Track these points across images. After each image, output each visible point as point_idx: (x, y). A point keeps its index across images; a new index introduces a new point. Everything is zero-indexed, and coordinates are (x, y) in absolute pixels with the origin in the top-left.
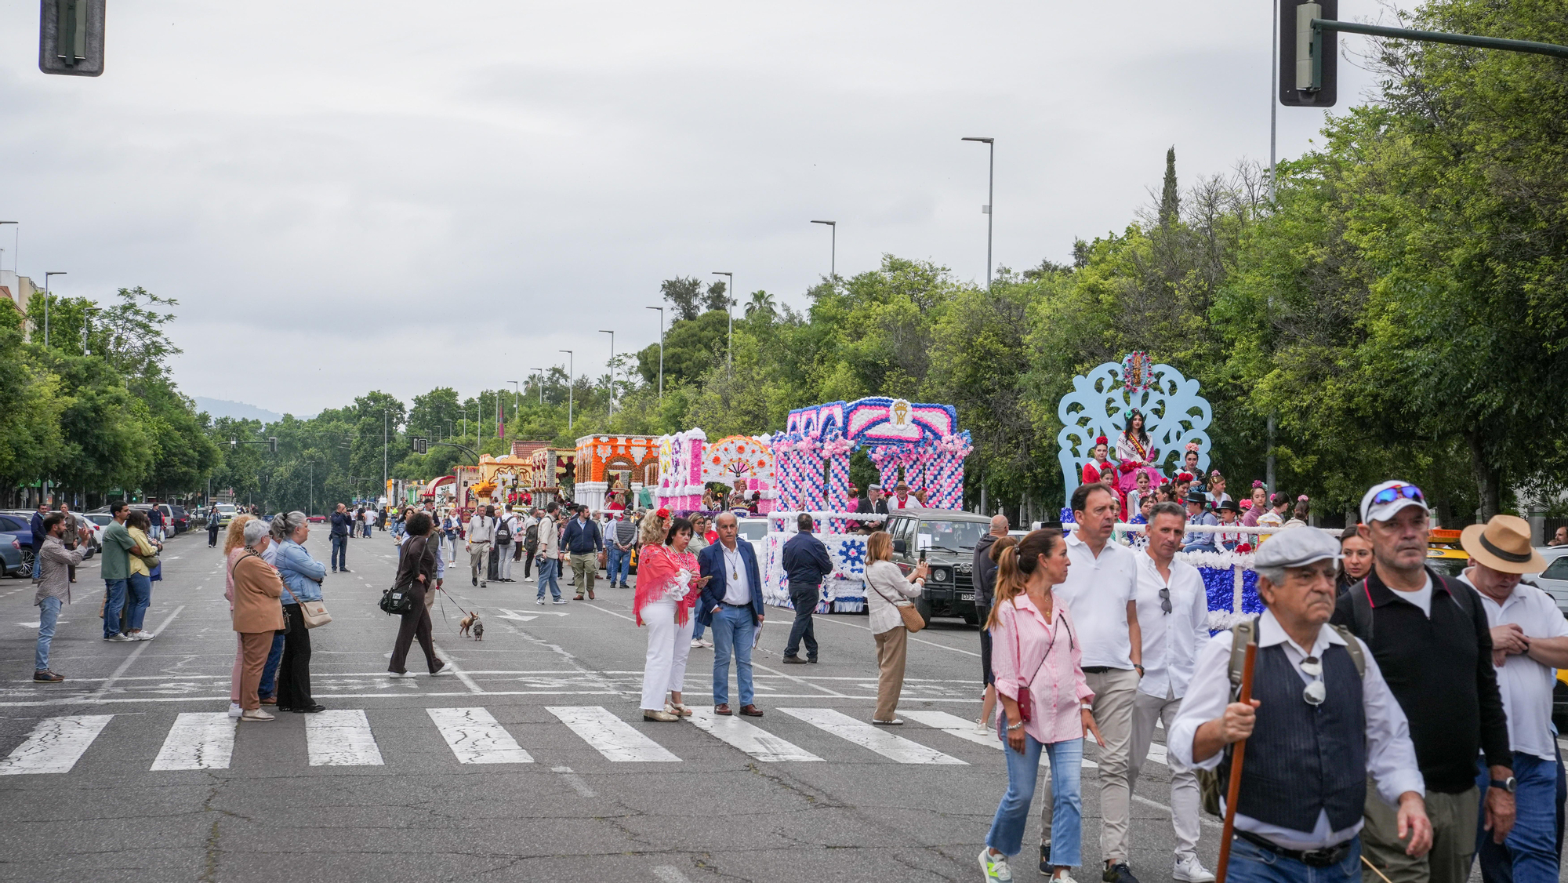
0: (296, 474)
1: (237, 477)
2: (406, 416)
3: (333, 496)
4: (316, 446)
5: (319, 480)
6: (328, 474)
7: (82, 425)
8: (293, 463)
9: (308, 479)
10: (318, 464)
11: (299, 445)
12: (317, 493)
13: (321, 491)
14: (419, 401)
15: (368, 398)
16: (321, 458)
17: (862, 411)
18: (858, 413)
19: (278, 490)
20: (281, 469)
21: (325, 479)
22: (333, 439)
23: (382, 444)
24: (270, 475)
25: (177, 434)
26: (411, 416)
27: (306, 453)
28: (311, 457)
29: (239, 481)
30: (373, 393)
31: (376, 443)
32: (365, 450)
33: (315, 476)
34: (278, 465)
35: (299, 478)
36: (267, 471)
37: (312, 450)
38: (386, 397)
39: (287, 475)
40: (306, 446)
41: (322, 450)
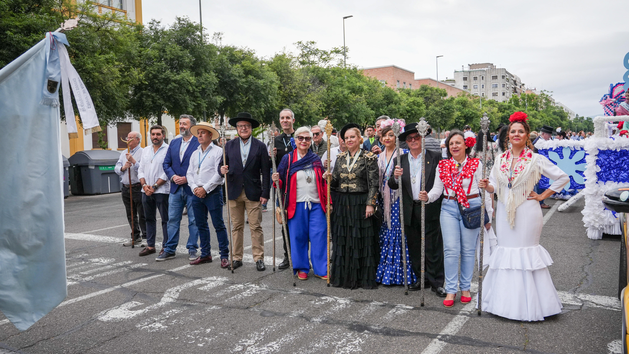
7: (506, 119)
17: (619, 86)
18: (617, 88)
25: (554, 120)
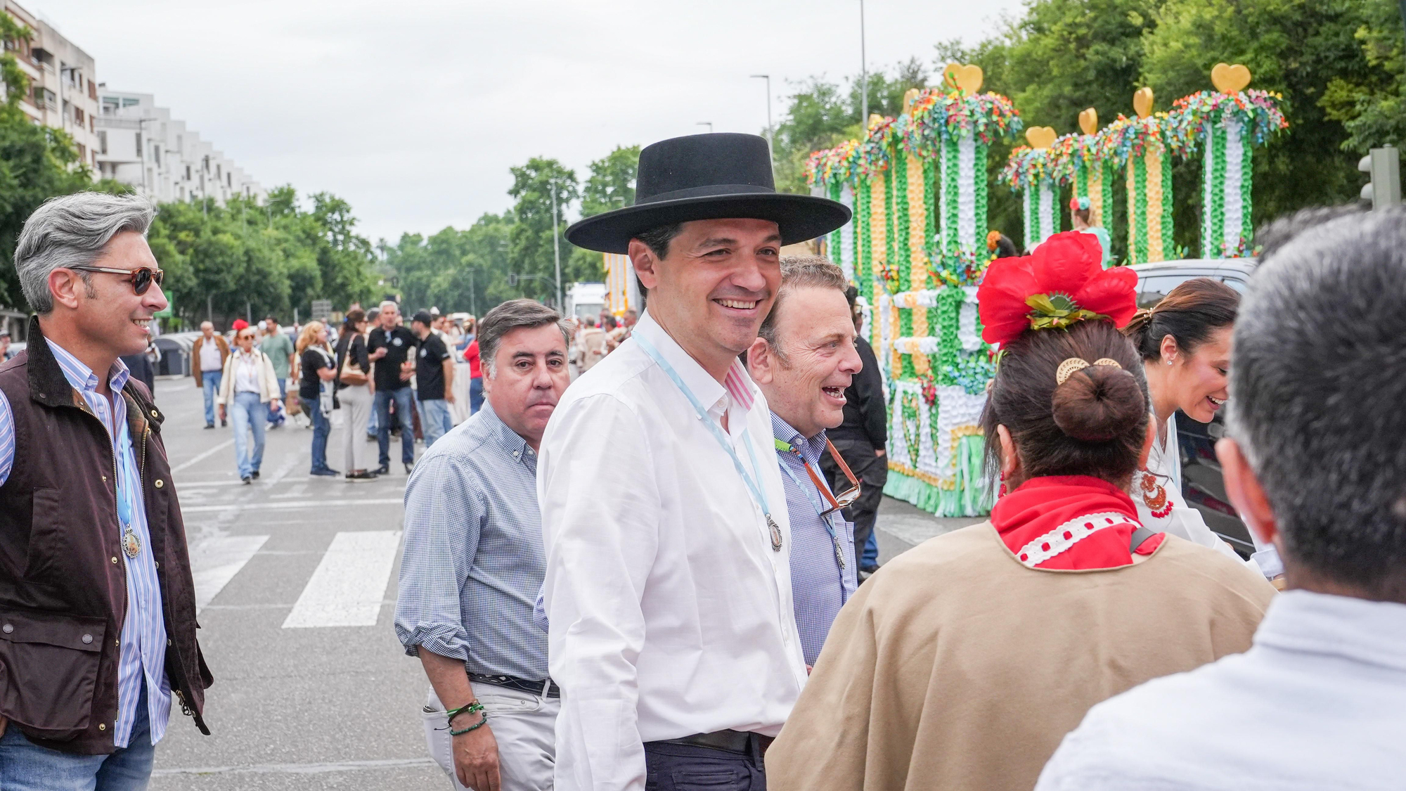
0: (455, 284)
2: (580, 189)
4: (475, 252)
5: (479, 289)
6: (489, 282)
8: (451, 271)
9: (468, 289)
10: (478, 271)
11: (457, 253)
12: (479, 303)
14: (597, 168)
15: (528, 167)
16: (481, 265)
21: (486, 288)
22: (492, 242)
23: (550, 227)
24: (428, 286)
26: (587, 190)
27: (464, 260)
28: (470, 265)
30: (533, 161)
31: (539, 227)
32: (527, 238)
34: (435, 274)
37: (471, 257)
38: (550, 164)
39: (445, 285)
40: (464, 253)
41: (482, 256)
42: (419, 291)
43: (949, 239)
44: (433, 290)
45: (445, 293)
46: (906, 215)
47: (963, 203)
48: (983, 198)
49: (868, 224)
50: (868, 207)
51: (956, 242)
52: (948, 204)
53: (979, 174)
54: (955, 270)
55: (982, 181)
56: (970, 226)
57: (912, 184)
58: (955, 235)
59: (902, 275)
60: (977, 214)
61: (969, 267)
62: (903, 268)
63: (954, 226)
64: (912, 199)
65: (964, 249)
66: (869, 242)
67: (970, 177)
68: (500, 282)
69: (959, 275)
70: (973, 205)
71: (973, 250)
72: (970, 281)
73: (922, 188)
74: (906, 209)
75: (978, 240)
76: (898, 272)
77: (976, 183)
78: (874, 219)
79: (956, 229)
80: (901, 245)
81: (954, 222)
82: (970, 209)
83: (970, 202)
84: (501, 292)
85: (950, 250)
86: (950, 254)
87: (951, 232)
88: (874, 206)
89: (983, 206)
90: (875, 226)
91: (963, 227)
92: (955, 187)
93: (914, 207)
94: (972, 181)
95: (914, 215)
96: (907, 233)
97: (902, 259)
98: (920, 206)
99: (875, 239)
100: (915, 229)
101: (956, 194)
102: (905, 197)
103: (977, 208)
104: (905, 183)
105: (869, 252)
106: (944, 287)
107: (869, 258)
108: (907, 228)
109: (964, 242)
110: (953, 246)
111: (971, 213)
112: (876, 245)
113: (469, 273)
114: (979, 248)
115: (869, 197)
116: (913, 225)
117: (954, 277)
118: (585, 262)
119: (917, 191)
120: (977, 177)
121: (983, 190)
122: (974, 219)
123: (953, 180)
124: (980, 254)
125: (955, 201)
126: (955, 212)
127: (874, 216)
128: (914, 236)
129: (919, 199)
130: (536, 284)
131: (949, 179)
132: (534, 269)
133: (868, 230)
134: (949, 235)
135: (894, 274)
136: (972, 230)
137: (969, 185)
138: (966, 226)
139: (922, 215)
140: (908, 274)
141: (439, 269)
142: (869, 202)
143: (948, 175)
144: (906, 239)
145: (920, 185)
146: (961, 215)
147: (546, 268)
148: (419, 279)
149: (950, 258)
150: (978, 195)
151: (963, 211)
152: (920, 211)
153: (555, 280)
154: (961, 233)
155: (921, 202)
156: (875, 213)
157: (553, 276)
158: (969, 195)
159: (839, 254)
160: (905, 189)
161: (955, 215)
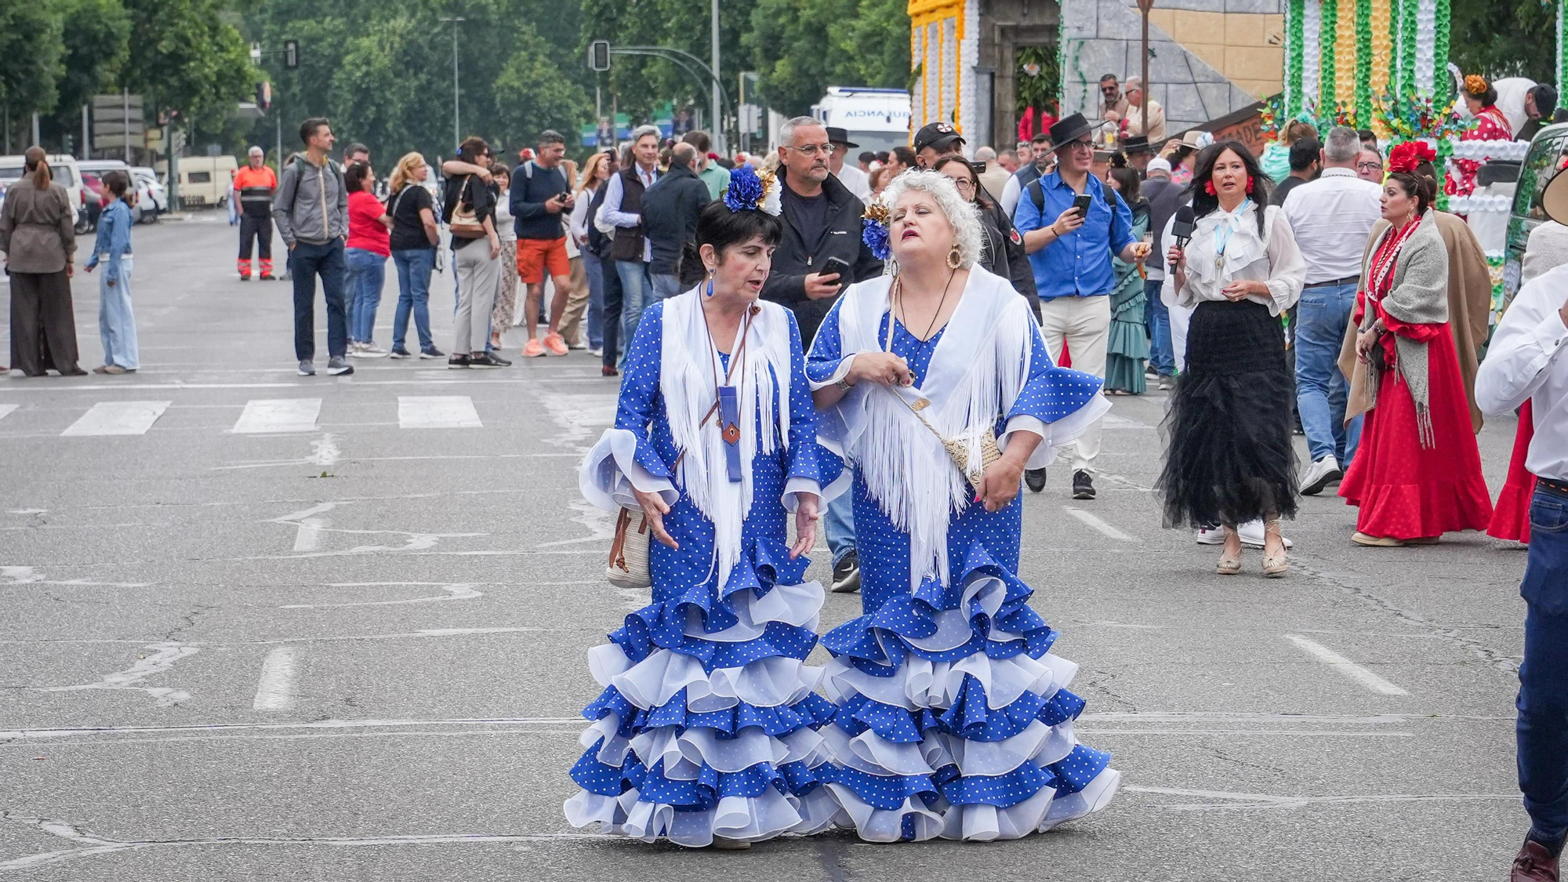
0: (410, 59)
1: (165, 46)
3: (522, 122)
6: (503, 56)
8: (400, 23)
9: (445, 72)
12: (474, 113)
13: (487, 108)
19: (359, 107)
20: (365, 42)
21: (495, 72)
24: (336, 62)
29: (176, 60)
33: (468, 65)
34: (357, 32)
35: (418, 69)
36: (325, 48)
39: (383, 61)
42: (311, 73)
43: (1404, 82)
44: (351, 69)
45: (384, 83)
46: (1367, 47)
47: (1421, 42)
48: (1445, 35)
49: (1331, 50)
50: (1332, 29)
51: (1411, 86)
52: (1404, 42)
53: (1442, 8)
54: (1408, 119)
55: (1445, 16)
56: (1428, 67)
57: (1377, 9)
58: (1410, 78)
59: (1360, 119)
60: (1437, 55)
61: (1424, 115)
62: (1361, 111)
63: (1409, 67)
64: (1376, 27)
65: (1420, 94)
66: (1332, 73)
67: (1430, 11)
68: (532, 58)
69: (1412, 124)
70: (1432, 44)
71: (1431, 95)
72: (1425, 131)
73: (1388, 15)
74: (1368, 40)
75: (1437, 84)
76: (1355, 116)
77: (1437, 18)
78: (1340, 45)
79: (1412, 71)
80: (1361, 83)
81: (1411, 63)
82: (1429, 48)
83: (1430, 40)
84: (537, 84)
85: (1404, 95)
86: (1404, 100)
87: (1406, 74)
88: (1340, 27)
89: (1445, 45)
90: (1340, 53)
91: (1420, 69)
92: (1413, 22)
93: (1377, 37)
94: (1433, 16)
95: (1377, 47)
96: (1368, 69)
97: (1360, 100)
98: (1385, 37)
99: (1340, 70)
100: (1377, 64)
101: (1413, 30)
102: (1367, 24)
103: (1437, 47)
104: (1368, 8)
105: (1331, 86)
106: (1397, 138)
107: (1331, 94)
108: (1369, 63)
109: (1420, 86)
110: (1407, 91)
111: (1430, 53)
112: (1340, 78)
113: (448, 26)
114: (1437, 93)
115: (1334, 15)
116: (1376, 59)
117: (1407, 127)
118: (795, 19)
119: (1383, 19)
120: (1439, 11)
121: (1446, 26)
122: (1434, 59)
123: (1411, 14)
124: (1439, 101)
125: (1412, 39)
126: (1412, 51)
127: (1339, 41)
128: (1376, 73)
129: (1385, 28)
130: (656, 70)
131: (1406, 13)
132: (651, 31)
133: (1331, 58)
134: (1403, 77)
135: (1349, 118)
136: (1430, 73)
137: (1429, 21)
138: (1424, 68)
139: (1387, 47)
140: (1368, 119)
141: (367, 17)
142: (1334, 22)
143: (1405, 8)
144: (1367, 76)
145: (1386, 11)
146: (1418, 55)
147: (683, 28)
148: (313, 40)
149: (1404, 104)
150: (1439, 32)
151: (1421, 50)
152: (1385, 43)
153: (709, 61)
154: (1418, 75)
155: (1386, 32)
156: (1341, 36)
157: (701, 48)
158: (1429, 31)
159: (1300, 85)
160: (1367, 16)
161: (1411, 55)
